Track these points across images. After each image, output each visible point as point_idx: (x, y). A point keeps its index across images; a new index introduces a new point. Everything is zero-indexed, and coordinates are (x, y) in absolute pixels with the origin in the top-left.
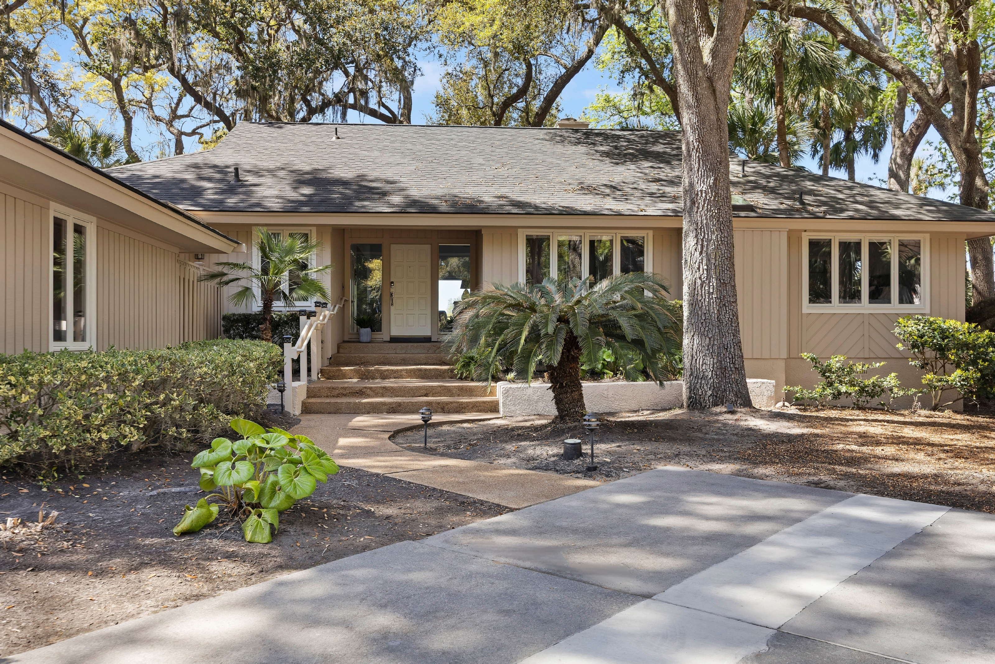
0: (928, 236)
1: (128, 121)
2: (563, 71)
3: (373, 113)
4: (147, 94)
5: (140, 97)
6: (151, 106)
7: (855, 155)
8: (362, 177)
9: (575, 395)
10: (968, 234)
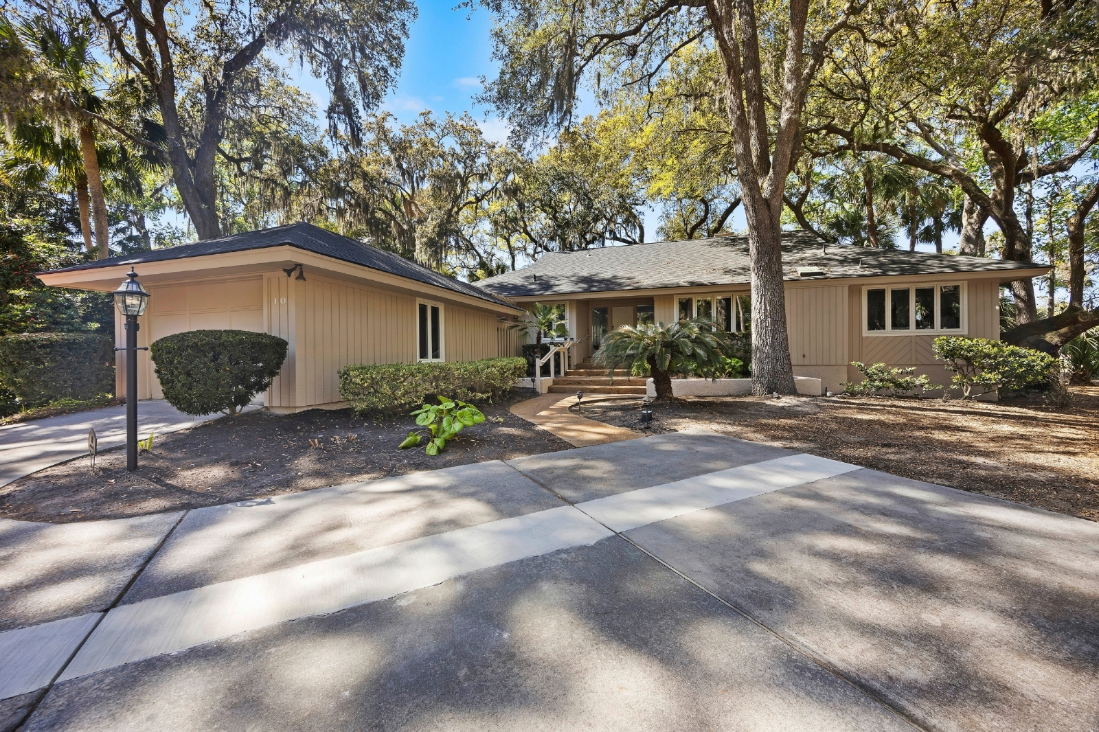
0: (966, 283)
1: (513, 258)
2: (729, 205)
3: (624, 241)
4: (524, 244)
5: (521, 246)
6: (525, 249)
7: (942, 233)
8: (615, 277)
9: (666, 386)
10: (1002, 279)
